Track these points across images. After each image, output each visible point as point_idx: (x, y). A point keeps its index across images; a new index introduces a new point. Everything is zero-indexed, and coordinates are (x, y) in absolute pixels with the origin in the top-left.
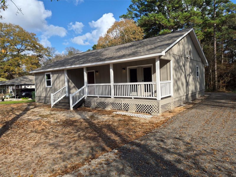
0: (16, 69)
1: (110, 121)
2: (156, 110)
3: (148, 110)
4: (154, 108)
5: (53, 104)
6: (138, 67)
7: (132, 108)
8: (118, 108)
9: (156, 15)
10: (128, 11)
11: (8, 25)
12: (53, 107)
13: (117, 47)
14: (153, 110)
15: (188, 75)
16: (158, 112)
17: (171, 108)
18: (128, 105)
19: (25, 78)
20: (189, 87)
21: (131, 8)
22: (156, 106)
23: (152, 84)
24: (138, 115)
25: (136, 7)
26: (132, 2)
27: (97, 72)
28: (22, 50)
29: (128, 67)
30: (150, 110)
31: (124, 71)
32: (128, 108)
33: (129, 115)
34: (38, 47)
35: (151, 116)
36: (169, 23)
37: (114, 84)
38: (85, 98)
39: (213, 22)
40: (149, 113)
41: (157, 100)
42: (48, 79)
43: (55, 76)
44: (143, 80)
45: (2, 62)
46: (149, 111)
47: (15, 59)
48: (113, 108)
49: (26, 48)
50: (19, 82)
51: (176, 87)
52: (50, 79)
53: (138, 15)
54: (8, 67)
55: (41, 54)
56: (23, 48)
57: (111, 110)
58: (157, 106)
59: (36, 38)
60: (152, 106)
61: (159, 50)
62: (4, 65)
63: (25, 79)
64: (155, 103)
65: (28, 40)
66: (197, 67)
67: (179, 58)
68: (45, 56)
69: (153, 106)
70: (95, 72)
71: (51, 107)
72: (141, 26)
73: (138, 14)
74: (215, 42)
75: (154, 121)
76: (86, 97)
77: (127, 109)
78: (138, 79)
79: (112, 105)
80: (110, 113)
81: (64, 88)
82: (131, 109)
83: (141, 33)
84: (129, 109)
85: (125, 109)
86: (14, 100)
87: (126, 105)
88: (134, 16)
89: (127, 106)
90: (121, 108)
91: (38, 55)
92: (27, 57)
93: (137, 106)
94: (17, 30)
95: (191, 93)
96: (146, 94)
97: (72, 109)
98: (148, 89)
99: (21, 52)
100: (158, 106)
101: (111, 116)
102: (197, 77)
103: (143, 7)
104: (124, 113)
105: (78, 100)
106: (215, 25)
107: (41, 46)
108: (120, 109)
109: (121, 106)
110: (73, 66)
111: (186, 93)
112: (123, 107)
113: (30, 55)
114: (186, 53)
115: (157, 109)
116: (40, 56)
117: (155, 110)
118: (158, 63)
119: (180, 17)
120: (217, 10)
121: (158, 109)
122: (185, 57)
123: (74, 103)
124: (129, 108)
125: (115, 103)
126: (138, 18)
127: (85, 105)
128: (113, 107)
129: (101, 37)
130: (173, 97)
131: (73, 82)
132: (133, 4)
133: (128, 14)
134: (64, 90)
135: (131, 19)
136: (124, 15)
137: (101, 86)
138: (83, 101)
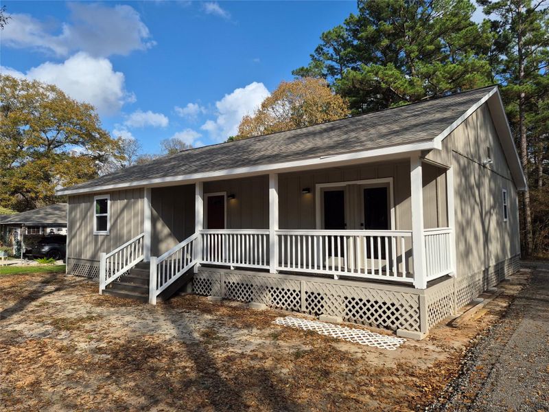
0: (40, 188)
1: (264, 357)
2: (411, 321)
3: (384, 317)
4: (404, 313)
5: (104, 282)
6: (349, 185)
7: (333, 308)
8: (289, 305)
9: (381, 69)
10: (313, 59)
11: (31, 83)
12: (103, 290)
13: (289, 134)
14: (402, 320)
15: (486, 214)
16: (419, 327)
17: (451, 311)
18: (319, 298)
19: (59, 209)
20: (490, 247)
21: (320, 54)
22: (411, 307)
23: (390, 238)
24: (354, 332)
25: (331, 51)
26: (323, 40)
27: (233, 196)
28: (58, 142)
29: (319, 186)
30: (393, 318)
31: (308, 196)
32: (319, 306)
33: (326, 334)
34: (98, 136)
35: (397, 341)
36: (412, 89)
37: (280, 233)
38: (196, 270)
39: (516, 87)
40: (387, 328)
41: (414, 287)
42: (100, 213)
43: (120, 204)
44: (363, 222)
45: (8, 169)
46: (389, 322)
47: (39, 162)
48: (275, 302)
49: (66, 138)
50: (42, 218)
51: (462, 247)
52: (106, 213)
53: (336, 69)
54: (21, 180)
55: (103, 153)
56: (61, 137)
57: (267, 311)
58: (415, 308)
59: (93, 115)
60: (397, 305)
61: (423, 135)
62: (12, 175)
63: (57, 212)
64: (407, 297)
65: (75, 121)
66: (504, 193)
67: (469, 163)
68: (112, 159)
69: (402, 306)
70: (228, 197)
71: (98, 292)
72: (345, 93)
73: (336, 67)
74: (525, 136)
75: (414, 362)
76: (198, 265)
77: (316, 309)
78: (347, 221)
79: (272, 295)
80: (265, 320)
81: (139, 240)
82: (330, 311)
83: (343, 110)
84: (322, 310)
85: (310, 308)
86: (17, 265)
87: (313, 297)
88: (325, 72)
89: (316, 301)
90: (298, 306)
91: (97, 155)
92: (68, 158)
93: (350, 302)
94: (52, 95)
95: (494, 264)
96: (369, 264)
97: (154, 300)
98: (376, 249)
99: (56, 147)
100: (419, 308)
101: (267, 331)
102: (505, 220)
103: (349, 50)
104: (308, 324)
105: (175, 274)
106: (523, 95)
107: (103, 135)
108: (295, 309)
109: (297, 299)
110: (168, 179)
111: (485, 266)
112: (304, 304)
113: (78, 155)
114: (482, 152)
115: (416, 317)
116: (100, 158)
117: (408, 318)
118: (416, 174)
119: (438, 73)
120: (525, 62)
121: (419, 317)
122: (479, 164)
123: (161, 285)
124: (322, 306)
125: (280, 290)
126: (336, 77)
127: (193, 290)
128: (275, 299)
129: (247, 117)
130: (456, 276)
131: (167, 223)
132: (324, 46)
133: (312, 66)
134: (139, 243)
135: (319, 77)
136: (303, 68)
137: (241, 235)
138: (189, 276)
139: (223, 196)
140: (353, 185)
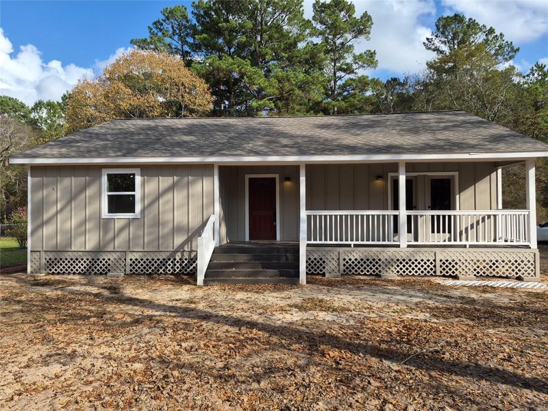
23: (455, 216)
31: (379, 182)
41: (530, 248)
42: (117, 191)
44: (430, 204)
58: (532, 262)
60: (519, 261)
70: (279, 179)
139: (275, 179)
140: (424, 175)
